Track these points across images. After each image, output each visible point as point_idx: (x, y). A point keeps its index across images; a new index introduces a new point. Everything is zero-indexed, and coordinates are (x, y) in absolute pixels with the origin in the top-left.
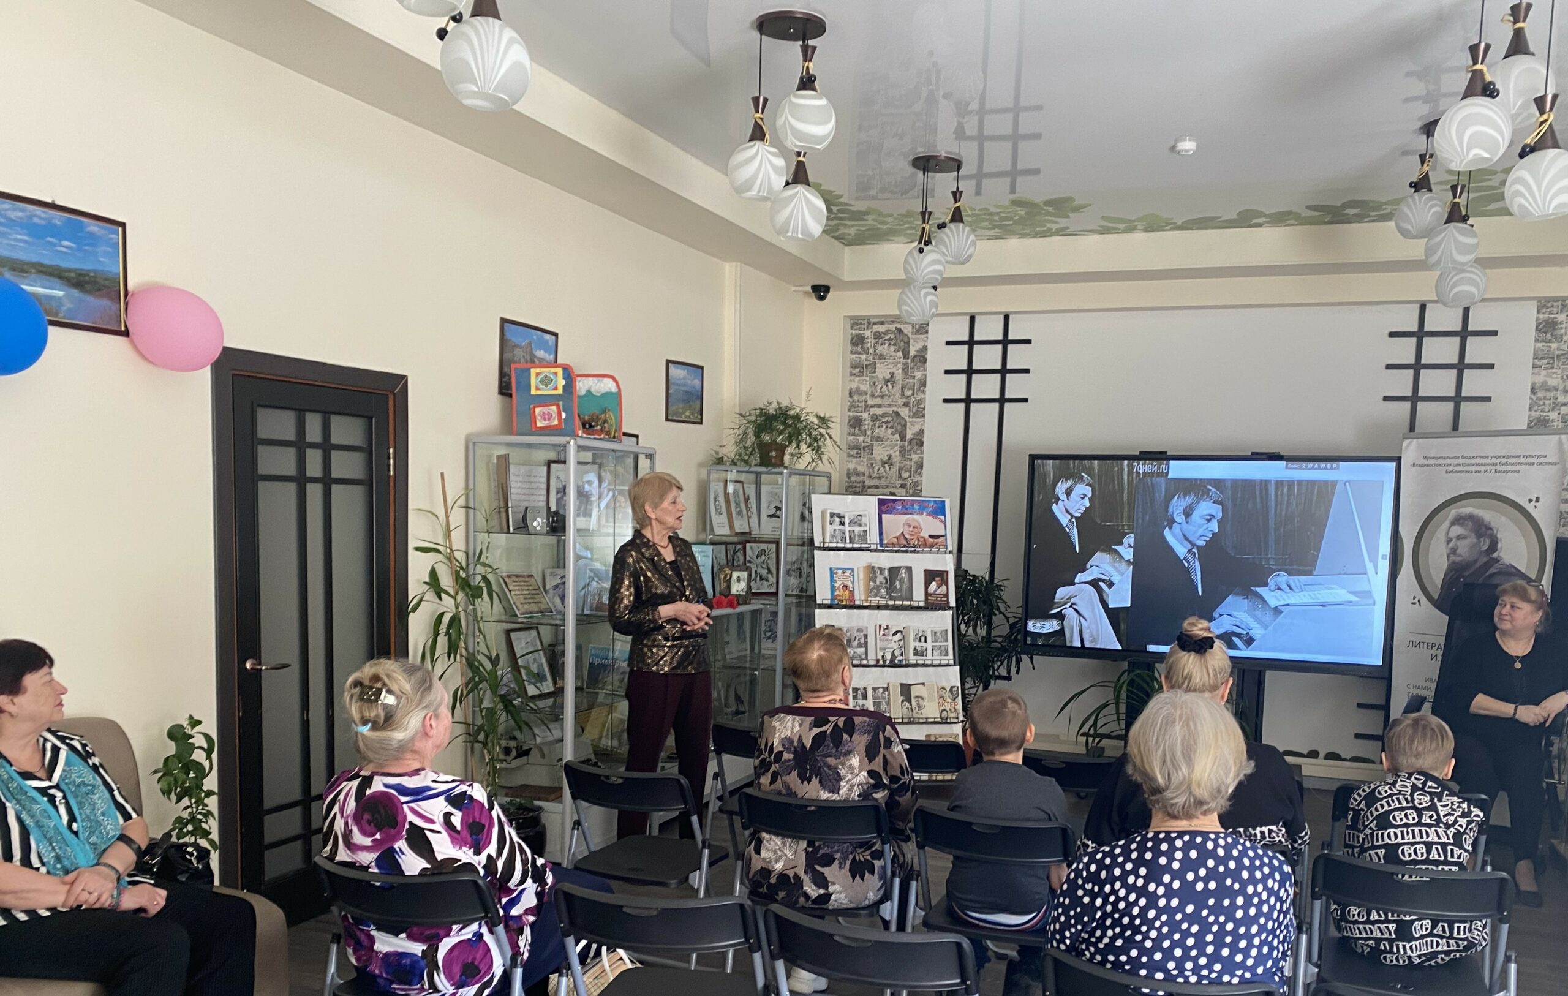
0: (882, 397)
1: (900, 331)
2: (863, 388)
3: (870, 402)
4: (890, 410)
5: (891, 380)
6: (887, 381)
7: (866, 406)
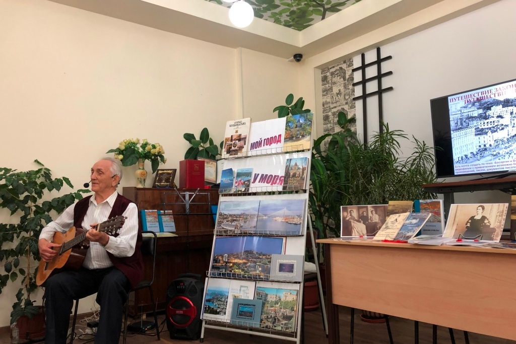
0: (336, 102)
1: (341, 68)
2: (328, 100)
3: (332, 106)
4: (340, 108)
5: (339, 93)
6: (337, 94)
7: (330, 109)
